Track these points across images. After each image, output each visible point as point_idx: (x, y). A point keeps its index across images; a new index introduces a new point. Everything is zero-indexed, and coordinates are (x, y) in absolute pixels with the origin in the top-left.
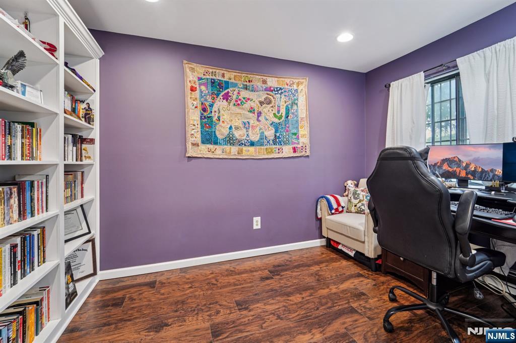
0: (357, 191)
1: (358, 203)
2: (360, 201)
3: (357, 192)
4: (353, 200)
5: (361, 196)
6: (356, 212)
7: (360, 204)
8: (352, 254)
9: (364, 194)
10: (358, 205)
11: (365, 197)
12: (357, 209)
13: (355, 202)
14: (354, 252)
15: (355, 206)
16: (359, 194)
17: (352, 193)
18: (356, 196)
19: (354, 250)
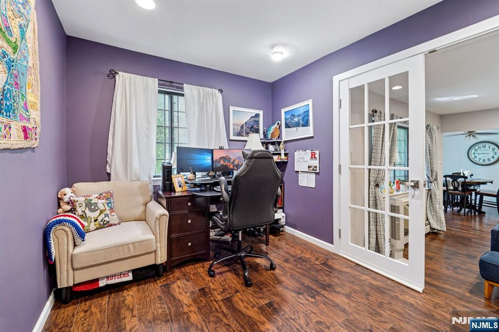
0: (91, 200)
1: (99, 215)
2: (101, 212)
3: (92, 202)
4: (89, 213)
5: (101, 207)
6: (97, 229)
7: (102, 216)
8: (130, 277)
9: (104, 201)
10: (100, 219)
11: (106, 205)
12: (99, 224)
13: (93, 215)
14: (131, 274)
15: (95, 221)
16: (96, 204)
17: (84, 204)
18: (93, 207)
19: (129, 271)
